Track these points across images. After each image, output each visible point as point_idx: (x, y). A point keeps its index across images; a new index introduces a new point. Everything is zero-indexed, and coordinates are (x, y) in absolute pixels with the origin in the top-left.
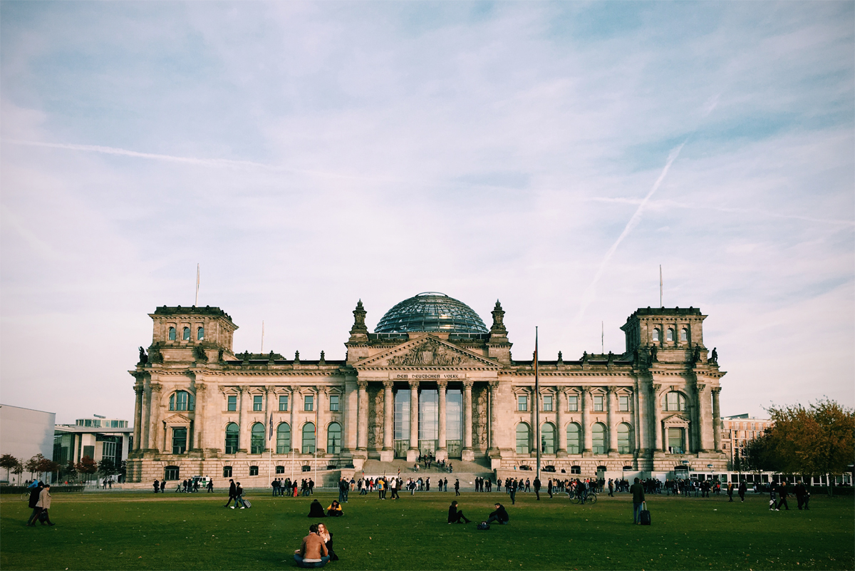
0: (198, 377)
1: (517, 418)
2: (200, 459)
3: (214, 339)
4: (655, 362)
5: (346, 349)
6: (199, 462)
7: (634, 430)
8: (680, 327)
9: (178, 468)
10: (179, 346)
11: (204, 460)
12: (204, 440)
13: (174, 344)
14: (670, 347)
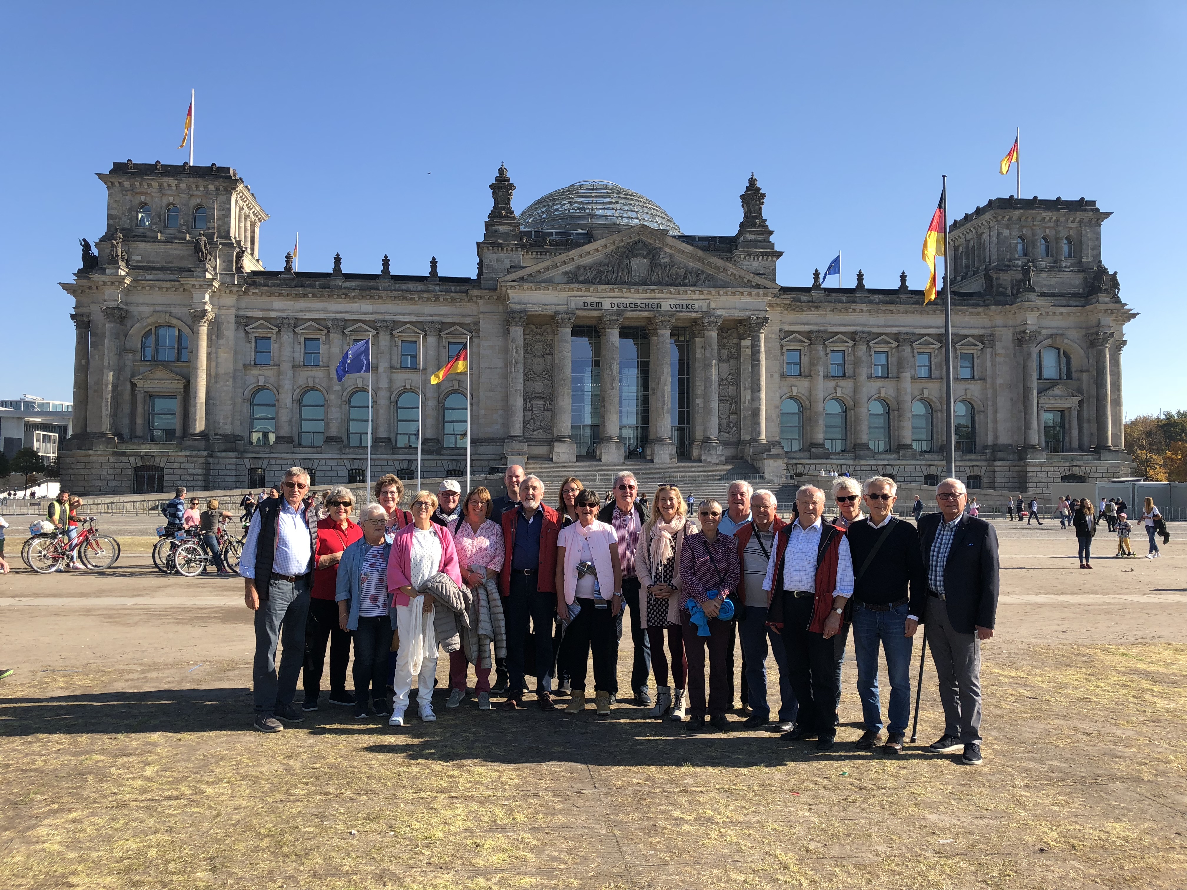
0: (199, 297)
1: (785, 387)
2: (205, 453)
5: (479, 255)
6: (202, 460)
8: (1063, 233)
9: (163, 469)
11: (211, 456)
13: (149, 234)
14: (1048, 266)
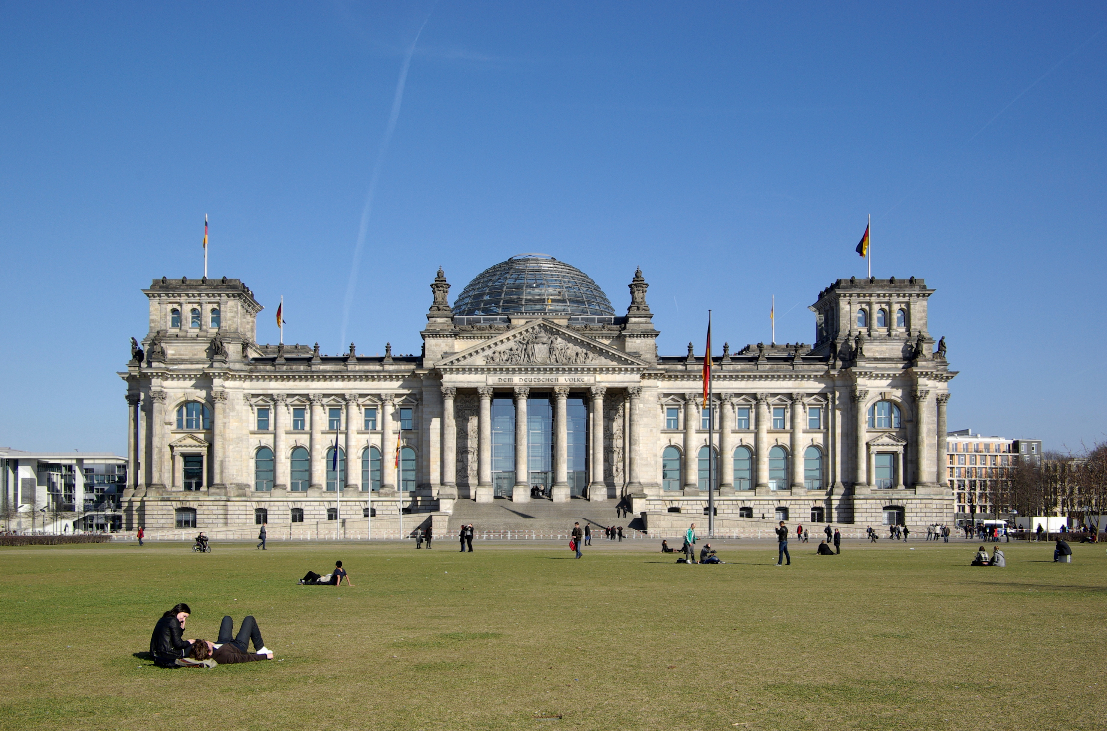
0: (217, 382)
1: (664, 440)
2: (224, 498)
3: (235, 326)
4: (860, 358)
5: (423, 341)
6: (222, 503)
7: (827, 456)
8: (896, 307)
9: (195, 510)
10: (186, 337)
11: (228, 500)
12: (226, 471)
13: (180, 334)
14: (880, 336)
